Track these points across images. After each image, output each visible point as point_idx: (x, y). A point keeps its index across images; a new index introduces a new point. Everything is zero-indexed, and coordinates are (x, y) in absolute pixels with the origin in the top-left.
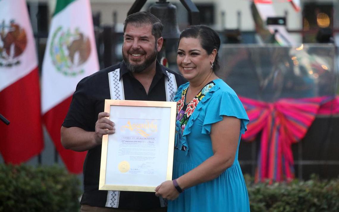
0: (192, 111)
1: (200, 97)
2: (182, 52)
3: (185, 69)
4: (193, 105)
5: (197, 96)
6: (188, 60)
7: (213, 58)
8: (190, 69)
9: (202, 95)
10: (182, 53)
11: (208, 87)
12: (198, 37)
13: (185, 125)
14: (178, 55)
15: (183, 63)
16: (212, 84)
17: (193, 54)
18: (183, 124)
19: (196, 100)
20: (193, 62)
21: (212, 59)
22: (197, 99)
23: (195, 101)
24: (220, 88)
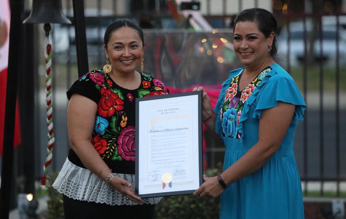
0: (248, 97)
1: (256, 82)
2: (239, 36)
3: (242, 54)
4: (249, 91)
5: (253, 82)
6: (245, 45)
7: (271, 41)
8: (248, 54)
9: (258, 80)
10: (239, 38)
11: (265, 72)
12: (254, 20)
13: (240, 111)
14: (235, 40)
15: (241, 48)
16: (269, 70)
17: (251, 38)
18: (238, 111)
19: (252, 86)
20: (251, 47)
21: (269, 42)
22: (254, 85)
23: (250, 87)
24: (276, 73)
